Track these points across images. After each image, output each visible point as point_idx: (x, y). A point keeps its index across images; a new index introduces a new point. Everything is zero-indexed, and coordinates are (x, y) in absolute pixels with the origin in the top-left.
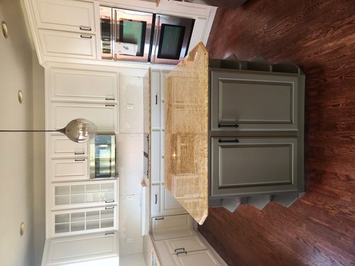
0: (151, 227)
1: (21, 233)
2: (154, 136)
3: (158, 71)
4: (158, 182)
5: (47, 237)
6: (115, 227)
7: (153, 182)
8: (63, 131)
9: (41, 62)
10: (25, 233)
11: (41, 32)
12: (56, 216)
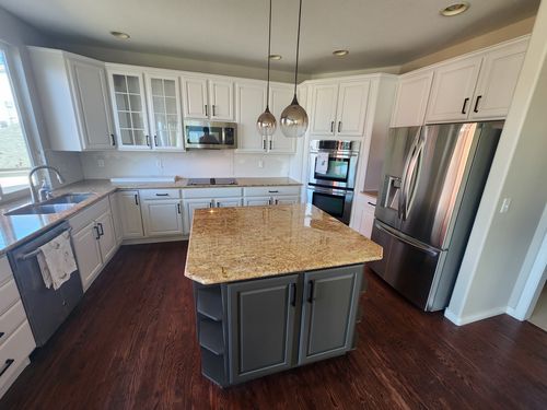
0: (127, 190)
1: (114, 33)
2: (236, 190)
3: (300, 193)
4: (184, 196)
5: (107, 64)
6: (121, 147)
7: (183, 190)
8: (295, 102)
9: (307, 82)
10: (114, 37)
11: (336, 86)
12: (137, 78)
